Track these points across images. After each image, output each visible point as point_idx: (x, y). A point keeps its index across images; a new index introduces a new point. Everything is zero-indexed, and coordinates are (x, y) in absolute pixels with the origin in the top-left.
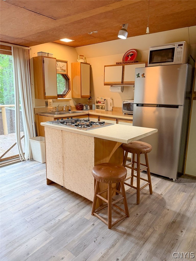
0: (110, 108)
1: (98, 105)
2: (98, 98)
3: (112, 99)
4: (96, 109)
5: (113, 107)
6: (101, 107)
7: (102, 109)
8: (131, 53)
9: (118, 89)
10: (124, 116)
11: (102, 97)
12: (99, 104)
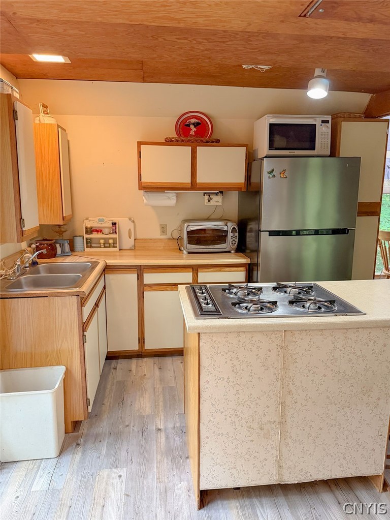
0: (128, 243)
1: (91, 239)
2: (87, 219)
3: (133, 222)
4: (87, 250)
5: (135, 239)
6: (102, 241)
7: (105, 247)
8: (193, 121)
9: (169, 198)
10: (187, 259)
11: (101, 218)
12: (95, 236)
